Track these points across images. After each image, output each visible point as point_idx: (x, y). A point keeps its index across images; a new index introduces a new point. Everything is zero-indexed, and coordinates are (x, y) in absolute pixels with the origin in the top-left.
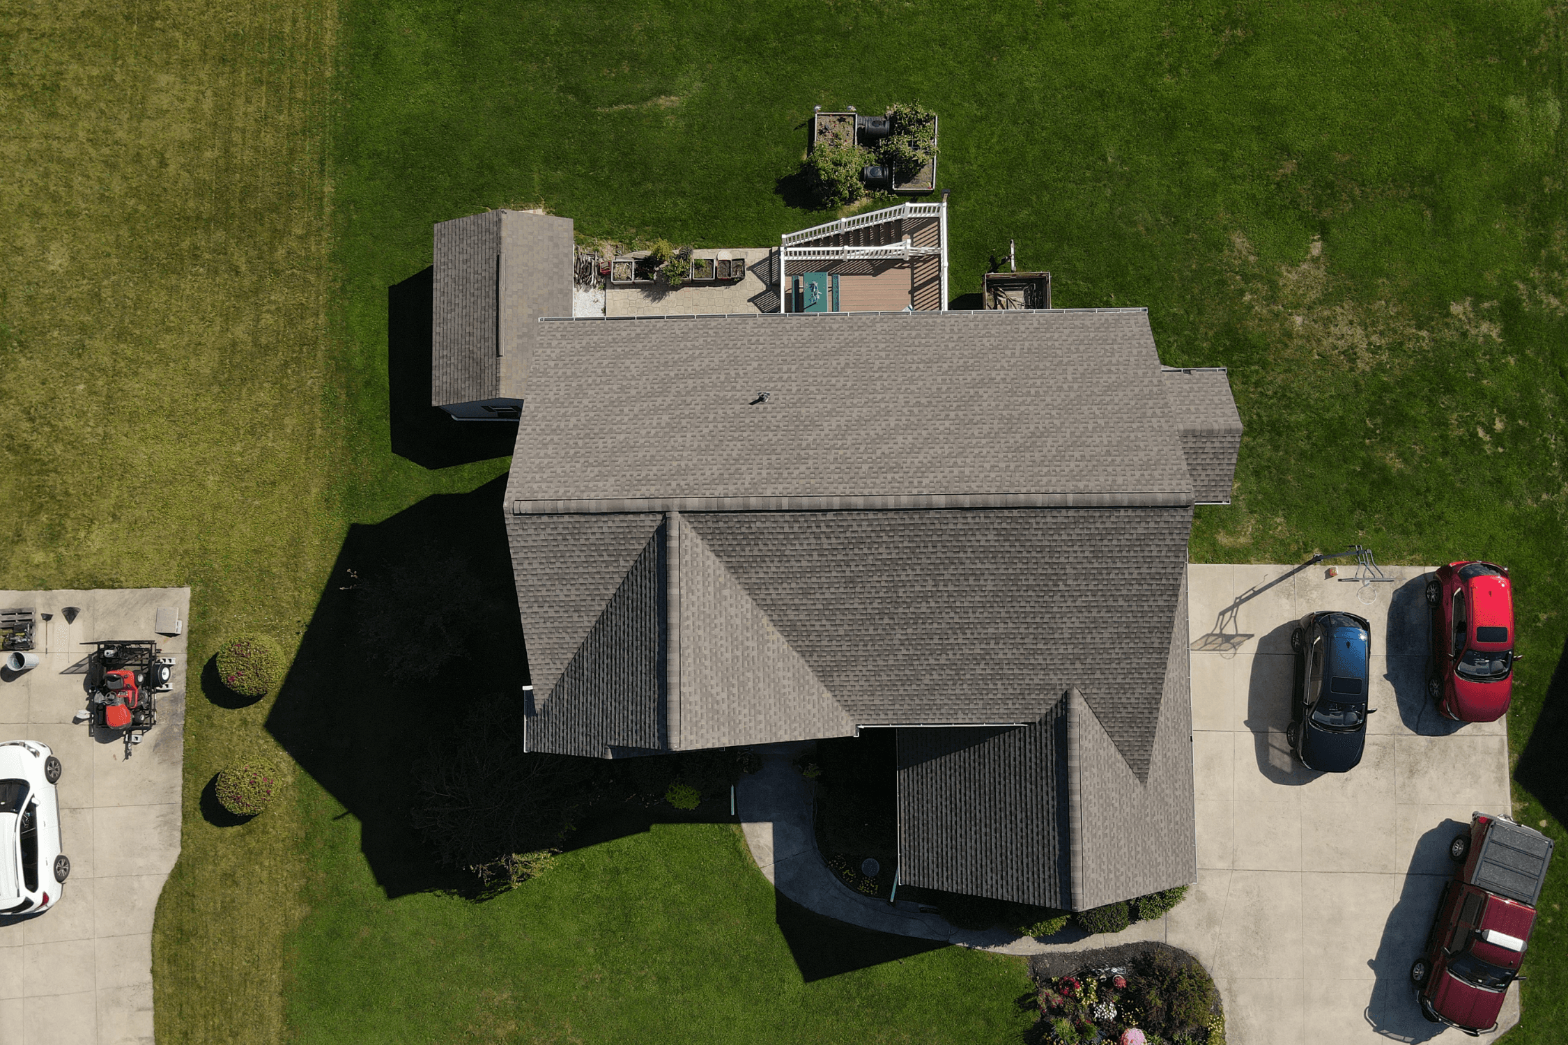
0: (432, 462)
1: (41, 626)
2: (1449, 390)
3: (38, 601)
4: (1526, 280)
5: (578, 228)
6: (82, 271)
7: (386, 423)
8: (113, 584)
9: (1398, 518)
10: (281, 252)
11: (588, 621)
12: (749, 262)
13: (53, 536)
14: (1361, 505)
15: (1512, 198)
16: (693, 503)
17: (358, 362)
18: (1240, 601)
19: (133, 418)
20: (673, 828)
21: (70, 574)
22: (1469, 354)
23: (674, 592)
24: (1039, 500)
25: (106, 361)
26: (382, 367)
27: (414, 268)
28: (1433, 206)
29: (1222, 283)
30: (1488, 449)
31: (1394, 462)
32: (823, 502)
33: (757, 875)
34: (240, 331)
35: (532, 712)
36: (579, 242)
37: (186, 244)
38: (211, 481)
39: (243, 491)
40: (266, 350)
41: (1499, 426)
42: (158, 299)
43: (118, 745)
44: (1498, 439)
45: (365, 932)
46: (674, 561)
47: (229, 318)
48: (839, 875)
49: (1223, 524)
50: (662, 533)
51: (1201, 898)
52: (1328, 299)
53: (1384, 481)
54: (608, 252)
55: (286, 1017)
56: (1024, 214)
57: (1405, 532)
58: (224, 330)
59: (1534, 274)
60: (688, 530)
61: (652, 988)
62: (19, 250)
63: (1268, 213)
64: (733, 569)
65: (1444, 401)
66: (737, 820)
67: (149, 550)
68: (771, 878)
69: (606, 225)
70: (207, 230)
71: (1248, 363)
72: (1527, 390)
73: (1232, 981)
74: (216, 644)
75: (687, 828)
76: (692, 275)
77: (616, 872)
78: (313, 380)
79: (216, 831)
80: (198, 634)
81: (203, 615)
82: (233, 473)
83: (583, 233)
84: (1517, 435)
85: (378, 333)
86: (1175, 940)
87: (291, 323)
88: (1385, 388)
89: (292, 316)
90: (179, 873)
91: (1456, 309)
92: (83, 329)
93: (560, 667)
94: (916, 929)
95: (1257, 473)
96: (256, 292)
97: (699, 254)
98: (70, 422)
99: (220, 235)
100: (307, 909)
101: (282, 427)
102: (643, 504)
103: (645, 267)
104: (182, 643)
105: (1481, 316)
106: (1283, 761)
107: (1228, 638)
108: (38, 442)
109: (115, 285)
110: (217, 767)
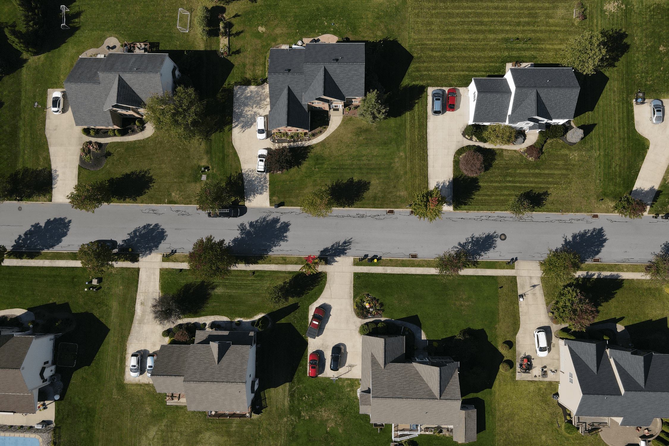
0: (478, 399)
1: (540, 375)
2: (311, 404)
3: (541, 379)
4: (297, 422)
5: (452, 439)
6: (539, 435)
7: (485, 405)
8: (529, 381)
9: (322, 384)
10: (504, 437)
11: (450, 383)
12: (423, 431)
13: (540, 389)
14: (327, 386)
15: (297, 436)
16: (436, 400)
17: (490, 417)
18: (348, 372)
19: (528, 409)
20: (437, 339)
21: (536, 383)
22: (307, 410)
23: (439, 388)
24: (391, 399)
25: (534, 419)
26: (486, 415)
27: (481, 433)
28: (309, 435)
29: (344, 424)
30: (306, 394)
31: (321, 393)
32: (419, 400)
33: (424, 331)
34: (511, 423)
35: (458, 368)
36: (452, 436)
37: (521, 439)
38: (514, 397)
39: (509, 395)
40: (506, 419)
41: (304, 398)
42: (525, 429)
43: (527, 355)
44: (304, 396)
45: (486, 323)
46: (439, 392)
47: (513, 426)
48: (411, 331)
49: (349, 384)
50: (440, 396)
51: (356, 326)
52: (327, 420)
53: (323, 390)
54: (447, 434)
55: (498, 310)
56: (376, 438)
57: (321, 382)
58: (514, 423)
59: (295, 423)
60: (437, 396)
61: (441, 314)
62: (551, 440)
63: (335, 435)
64: (431, 390)
65: (312, 403)
66: (427, 340)
67: (523, 386)
68: (422, 331)
69: (448, 439)
70: (518, 442)
71: (342, 410)
72: (299, 404)
73: (352, 313)
74: (511, 370)
75: (435, 339)
76: (433, 430)
77: (446, 332)
78: (498, 414)
79: (510, 340)
80: (514, 372)
81: (514, 375)
82: (511, 398)
83: (451, 438)
84: (302, 397)
85: (487, 422)
86: (360, 320)
87: (502, 424)
88: (321, 405)
89: (502, 425)
90: (516, 334)
91: (308, 418)
92: (538, 424)
93: (454, 375)
94: (400, 322)
95: (343, 392)
96: (509, 430)
97: (432, 433)
98: (539, 408)
99: (515, 441)
100: (495, 326)
101: (503, 406)
102: (443, 400)
103: (441, 431)
104: (517, 371)
105: (304, 416)
106: (342, 347)
107: (350, 366)
108: (544, 405)
109: (533, 432)
110: (510, 350)
